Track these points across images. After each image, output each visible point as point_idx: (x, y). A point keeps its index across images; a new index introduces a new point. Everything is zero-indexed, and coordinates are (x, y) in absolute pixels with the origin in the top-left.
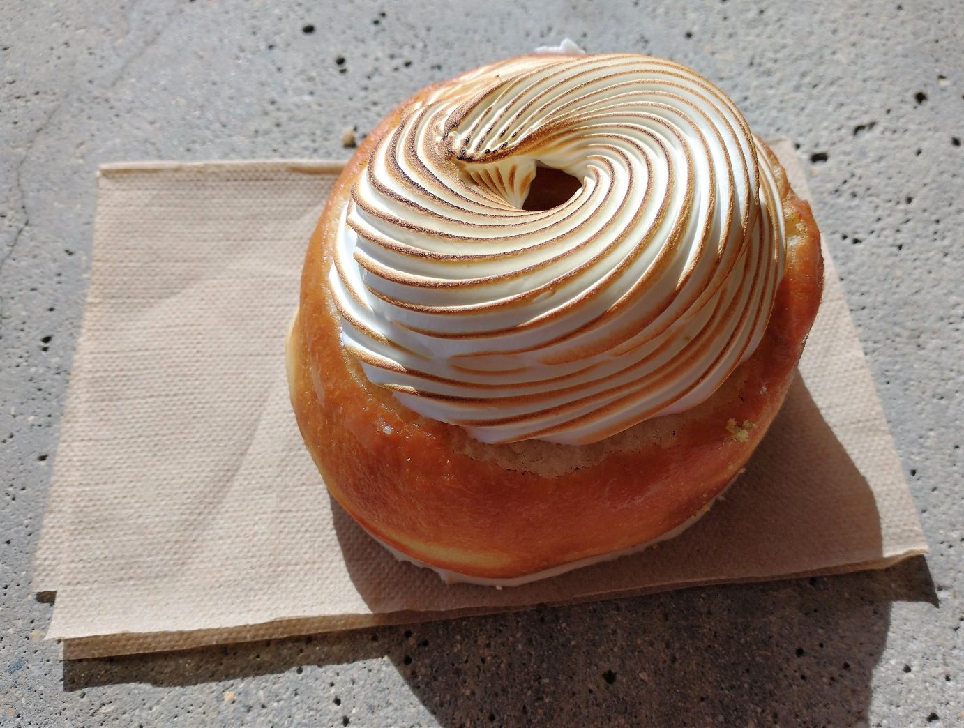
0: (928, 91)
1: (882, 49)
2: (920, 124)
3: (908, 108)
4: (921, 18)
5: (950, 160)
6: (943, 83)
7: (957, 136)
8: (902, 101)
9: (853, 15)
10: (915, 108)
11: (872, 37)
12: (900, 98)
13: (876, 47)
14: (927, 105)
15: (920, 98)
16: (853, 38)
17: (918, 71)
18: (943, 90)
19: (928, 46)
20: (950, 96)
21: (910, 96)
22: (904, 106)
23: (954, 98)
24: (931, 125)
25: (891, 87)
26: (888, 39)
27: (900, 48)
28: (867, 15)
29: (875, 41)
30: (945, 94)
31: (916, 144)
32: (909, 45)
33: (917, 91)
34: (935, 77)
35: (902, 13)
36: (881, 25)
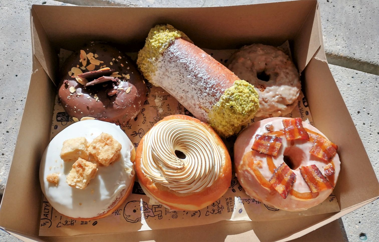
0: (361, 111)
1: (353, 99)
2: (357, 119)
3: (356, 114)
4: (363, 93)
5: (362, 128)
6: (364, 110)
7: (364, 123)
8: (355, 113)
9: (348, 90)
10: (357, 115)
11: (351, 96)
12: (354, 112)
13: (352, 99)
14: (360, 114)
15: (359, 112)
16: (347, 96)
17: (360, 106)
18: (364, 111)
19: (363, 100)
20: (365, 113)
21: (356, 112)
22: (355, 114)
23: (366, 114)
24: (360, 119)
25: (353, 109)
26: (355, 97)
27: (357, 99)
28: (351, 90)
29: (352, 97)
30: (364, 112)
31: (356, 123)
32: (359, 99)
33: (359, 111)
34: (363, 108)
35: (359, 91)
36: (354, 93)
